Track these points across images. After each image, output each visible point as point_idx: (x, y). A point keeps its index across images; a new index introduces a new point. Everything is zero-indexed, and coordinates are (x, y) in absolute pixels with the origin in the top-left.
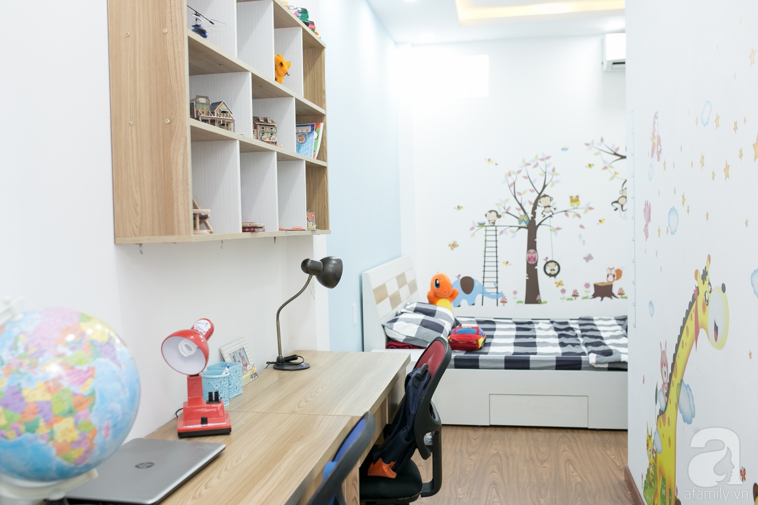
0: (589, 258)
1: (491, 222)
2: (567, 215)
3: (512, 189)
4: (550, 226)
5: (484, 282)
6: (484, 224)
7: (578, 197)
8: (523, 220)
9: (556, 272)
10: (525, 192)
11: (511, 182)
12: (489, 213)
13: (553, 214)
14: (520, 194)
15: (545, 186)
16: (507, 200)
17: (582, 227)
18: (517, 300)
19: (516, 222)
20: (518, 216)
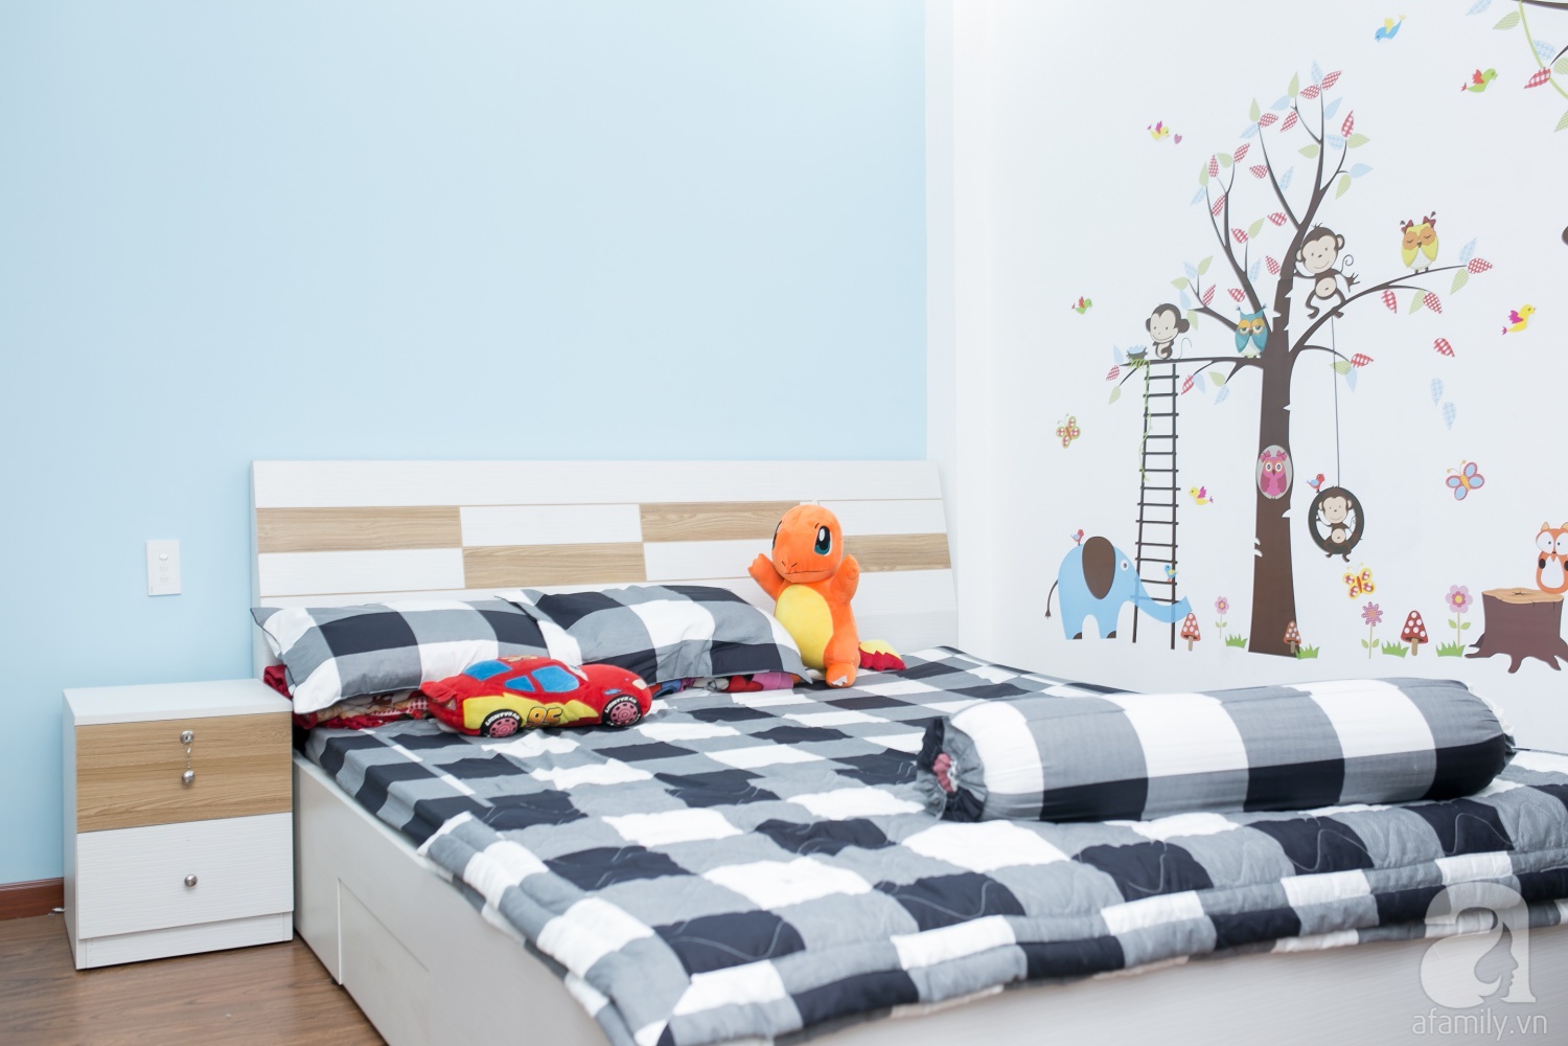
0: (1466, 481)
1: (1161, 347)
2: (1391, 303)
3: (1220, 220)
4: (1333, 351)
5: (1139, 559)
6: (1144, 353)
7: (1433, 223)
8: (1251, 332)
9: (1348, 534)
10: (1257, 226)
11: (1216, 194)
12: (1156, 315)
13: (1344, 302)
14: (1242, 236)
15: (1318, 195)
16: (1205, 265)
17: (1443, 347)
18: (1226, 633)
19: (1226, 343)
20: (1236, 320)
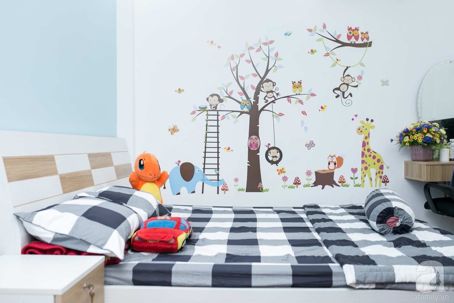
0: (311, 145)
1: (212, 106)
2: (290, 101)
3: (235, 73)
4: (273, 112)
5: (204, 169)
6: (206, 107)
7: (301, 83)
8: (246, 105)
9: (278, 159)
10: (248, 76)
11: (233, 65)
12: (211, 97)
13: (276, 99)
14: (242, 78)
15: (267, 71)
16: (229, 84)
17: (304, 113)
18: (238, 188)
19: (238, 107)
20: (241, 100)
